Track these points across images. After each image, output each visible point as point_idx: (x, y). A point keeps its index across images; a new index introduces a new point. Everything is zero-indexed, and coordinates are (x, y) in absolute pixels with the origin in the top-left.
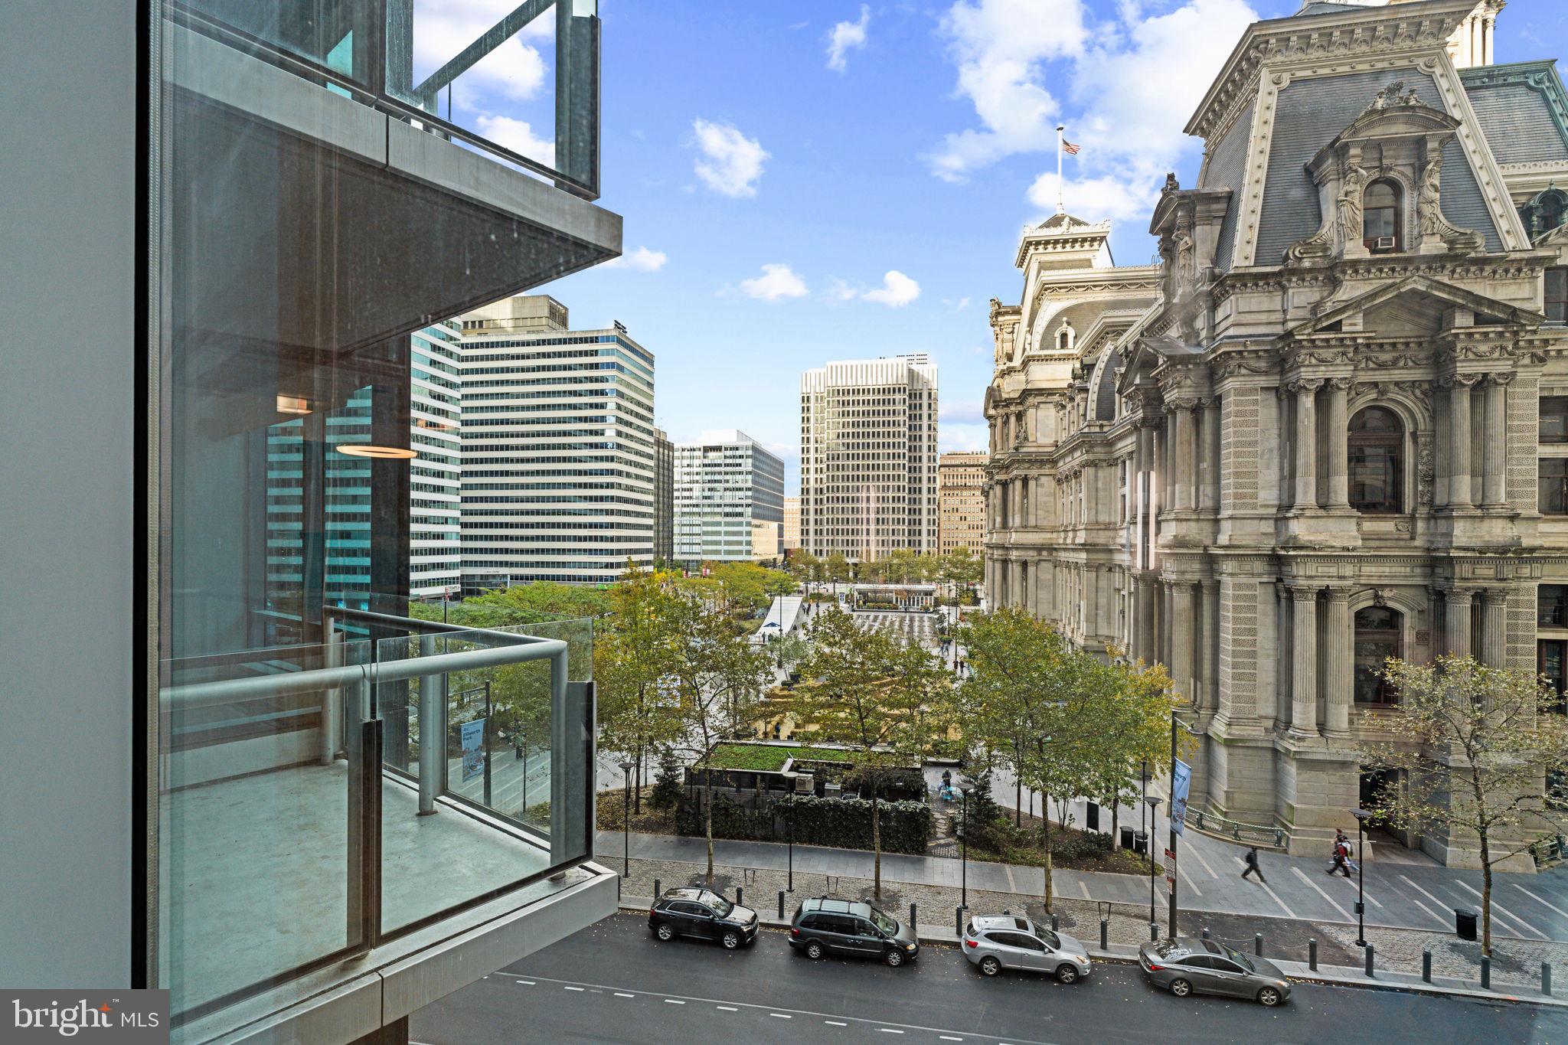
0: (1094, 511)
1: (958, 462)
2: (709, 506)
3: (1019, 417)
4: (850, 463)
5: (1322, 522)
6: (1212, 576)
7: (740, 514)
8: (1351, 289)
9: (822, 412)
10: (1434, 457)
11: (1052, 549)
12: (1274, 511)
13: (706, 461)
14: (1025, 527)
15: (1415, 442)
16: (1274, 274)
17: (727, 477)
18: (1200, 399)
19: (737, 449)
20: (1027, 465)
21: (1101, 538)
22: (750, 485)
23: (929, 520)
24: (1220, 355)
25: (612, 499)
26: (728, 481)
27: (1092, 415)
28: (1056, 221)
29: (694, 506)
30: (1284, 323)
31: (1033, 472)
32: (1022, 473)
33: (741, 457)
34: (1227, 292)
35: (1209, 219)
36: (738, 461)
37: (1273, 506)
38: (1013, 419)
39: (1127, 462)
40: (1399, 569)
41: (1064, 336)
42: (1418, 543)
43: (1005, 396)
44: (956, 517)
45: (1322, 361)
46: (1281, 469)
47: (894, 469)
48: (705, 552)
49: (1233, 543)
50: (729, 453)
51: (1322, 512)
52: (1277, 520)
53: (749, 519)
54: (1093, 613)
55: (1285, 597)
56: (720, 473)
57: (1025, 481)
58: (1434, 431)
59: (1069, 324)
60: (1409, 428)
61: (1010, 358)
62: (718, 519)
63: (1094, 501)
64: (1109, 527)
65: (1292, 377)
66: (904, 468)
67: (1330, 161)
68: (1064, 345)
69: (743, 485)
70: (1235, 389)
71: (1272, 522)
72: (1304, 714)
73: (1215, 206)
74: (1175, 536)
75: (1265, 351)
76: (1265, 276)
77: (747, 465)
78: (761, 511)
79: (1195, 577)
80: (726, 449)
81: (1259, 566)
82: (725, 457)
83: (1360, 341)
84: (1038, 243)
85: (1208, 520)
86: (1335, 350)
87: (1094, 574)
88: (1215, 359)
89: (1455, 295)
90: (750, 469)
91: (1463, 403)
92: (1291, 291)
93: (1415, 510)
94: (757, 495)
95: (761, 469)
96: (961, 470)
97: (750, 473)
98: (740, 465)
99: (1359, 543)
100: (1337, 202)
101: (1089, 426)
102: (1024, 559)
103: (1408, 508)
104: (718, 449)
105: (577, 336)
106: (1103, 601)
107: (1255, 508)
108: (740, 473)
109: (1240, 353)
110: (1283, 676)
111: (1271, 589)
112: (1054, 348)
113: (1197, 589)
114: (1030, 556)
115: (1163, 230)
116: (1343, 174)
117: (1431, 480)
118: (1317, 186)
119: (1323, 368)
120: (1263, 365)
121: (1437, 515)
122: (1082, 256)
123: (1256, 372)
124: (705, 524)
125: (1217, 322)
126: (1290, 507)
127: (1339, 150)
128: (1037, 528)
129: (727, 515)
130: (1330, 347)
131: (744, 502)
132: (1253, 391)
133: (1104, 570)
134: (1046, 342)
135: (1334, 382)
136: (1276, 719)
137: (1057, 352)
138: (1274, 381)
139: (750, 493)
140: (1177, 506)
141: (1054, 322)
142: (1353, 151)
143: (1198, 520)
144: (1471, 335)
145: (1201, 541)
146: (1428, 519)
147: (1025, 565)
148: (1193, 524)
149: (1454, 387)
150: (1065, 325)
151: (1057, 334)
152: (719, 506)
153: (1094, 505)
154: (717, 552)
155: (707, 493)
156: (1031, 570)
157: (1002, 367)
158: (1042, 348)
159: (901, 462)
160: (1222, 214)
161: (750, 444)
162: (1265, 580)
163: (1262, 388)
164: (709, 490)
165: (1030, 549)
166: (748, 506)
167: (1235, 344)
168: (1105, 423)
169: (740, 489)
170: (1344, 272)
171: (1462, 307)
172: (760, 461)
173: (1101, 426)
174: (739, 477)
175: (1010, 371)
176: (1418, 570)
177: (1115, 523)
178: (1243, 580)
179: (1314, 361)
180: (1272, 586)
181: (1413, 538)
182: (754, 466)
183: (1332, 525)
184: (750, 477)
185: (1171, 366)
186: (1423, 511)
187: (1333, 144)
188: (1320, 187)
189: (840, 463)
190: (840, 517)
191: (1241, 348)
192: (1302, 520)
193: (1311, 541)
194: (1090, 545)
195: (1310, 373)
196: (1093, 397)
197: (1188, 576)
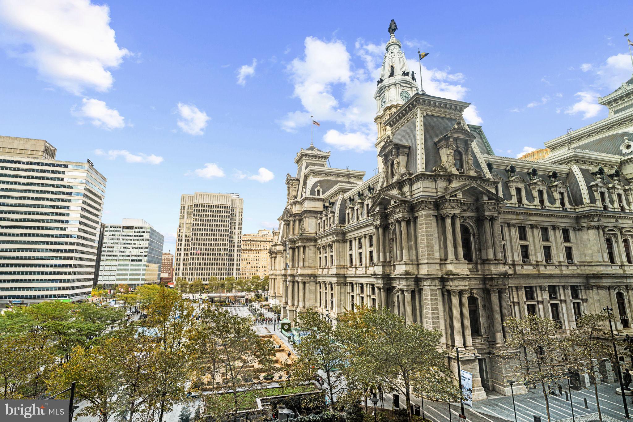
0: (339, 261)
1: (247, 239)
2: (123, 256)
3: (300, 221)
4: (203, 237)
5: (458, 265)
6: (418, 287)
7: (141, 260)
8: (455, 184)
9: (190, 214)
10: (480, 242)
11: (315, 276)
12: (439, 261)
13: (124, 234)
14: (304, 267)
15: (474, 237)
16: (433, 175)
17: (135, 242)
18: (409, 217)
19: (142, 228)
20: (305, 241)
21: (342, 272)
22: (147, 246)
23: (237, 264)
24: (419, 202)
25: (73, 251)
26: (135, 244)
27: (337, 222)
28: (312, 149)
29: (114, 256)
30: (437, 192)
31: (307, 244)
32: (303, 244)
33: (144, 232)
34: (418, 179)
35: (403, 154)
36: (142, 234)
37: (438, 259)
38: (297, 222)
39: (353, 242)
40: (475, 282)
41: (318, 191)
42: (480, 273)
43: (294, 212)
44: (245, 262)
45: (452, 207)
46: (440, 245)
47: (223, 241)
48: (117, 280)
49: (430, 273)
50: (138, 230)
51: (457, 262)
52: (440, 264)
53: (146, 263)
54: (339, 303)
55: (446, 294)
56: (131, 240)
57: (304, 247)
58: (479, 234)
59: (320, 187)
60: (472, 232)
61: (296, 197)
62: (127, 262)
63: (339, 256)
64: (344, 267)
65: (443, 212)
66: (228, 241)
67: (444, 142)
68: (318, 194)
69: (144, 246)
70: (425, 215)
71: (439, 265)
72: (458, 341)
73: (405, 150)
74: (406, 271)
75: (433, 202)
76: (430, 175)
77: (147, 236)
78: (151, 259)
79: (412, 287)
80: (136, 228)
81: (437, 282)
82: (135, 232)
83: (462, 201)
84: (306, 155)
85: (415, 264)
86: (455, 204)
87: (340, 287)
88: (416, 203)
89: (484, 190)
90: (148, 238)
91: (487, 225)
92: (438, 182)
93: (476, 261)
94: (150, 251)
95: (153, 239)
96: (249, 242)
97: (148, 240)
98: (143, 236)
99: (468, 273)
100: (447, 154)
101: (336, 226)
102: (304, 280)
103: (474, 260)
104: (131, 228)
105: (60, 163)
106: (343, 298)
107: (434, 260)
108: (142, 240)
109: (426, 201)
110: (448, 326)
111: (440, 291)
112: (315, 195)
113: (413, 292)
114: (307, 279)
115: (384, 155)
116: (448, 147)
117: (480, 251)
118: (438, 149)
119: (453, 210)
120: (431, 206)
121: (484, 263)
122: (322, 163)
123: (430, 209)
124: (119, 265)
125: (413, 190)
126: (446, 259)
127: (446, 138)
128: (309, 268)
129: (133, 260)
130: (454, 202)
131: (143, 254)
132: (429, 216)
133: (342, 285)
134: (312, 193)
135: (456, 214)
136: (447, 344)
137: (316, 197)
138: (435, 213)
139: (147, 250)
140: (404, 259)
141: (315, 186)
142: (451, 140)
143: (412, 264)
144: (488, 203)
145: (414, 273)
146: (481, 264)
147: (304, 283)
148: (411, 266)
149: (485, 220)
150: (319, 187)
151: (316, 190)
152: (129, 256)
153: (339, 258)
154: (126, 280)
155: (122, 249)
156: (307, 285)
157: (292, 201)
158: (310, 195)
159: (227, 238)
160: (407, 153)
161: (149, 226)
162: (439, 288)
163: (432, 215)
164: (124, 248)
165: (306, 276)
166: (146, 256)
167: (425, 198)
168: (342, 225)
169: (142, 248)
170: (453, 178)
171: (485, 194)
172: (154, 235)
173: (341, 227)
174: (141, 242)
175: (295, 203)
176: (481, 283)
177: (347, 266)
178: (433, 288)
179: (450, 207)
180: (440, 290)
181: (477, 271)
182: (150, 237)
183: (461, 266)
184: (147, 242)
185: (400, 204)
186: (479, 261)
187: (445, 136)
188: (440, 149)
189: (198, 237)
190: (197, 262)
191: (427, 200)
192: (452, 264)
193: (456, 272)
194: (338, 274)
195: (449, 211)
196: (337, 215)
197: (410, 287)
